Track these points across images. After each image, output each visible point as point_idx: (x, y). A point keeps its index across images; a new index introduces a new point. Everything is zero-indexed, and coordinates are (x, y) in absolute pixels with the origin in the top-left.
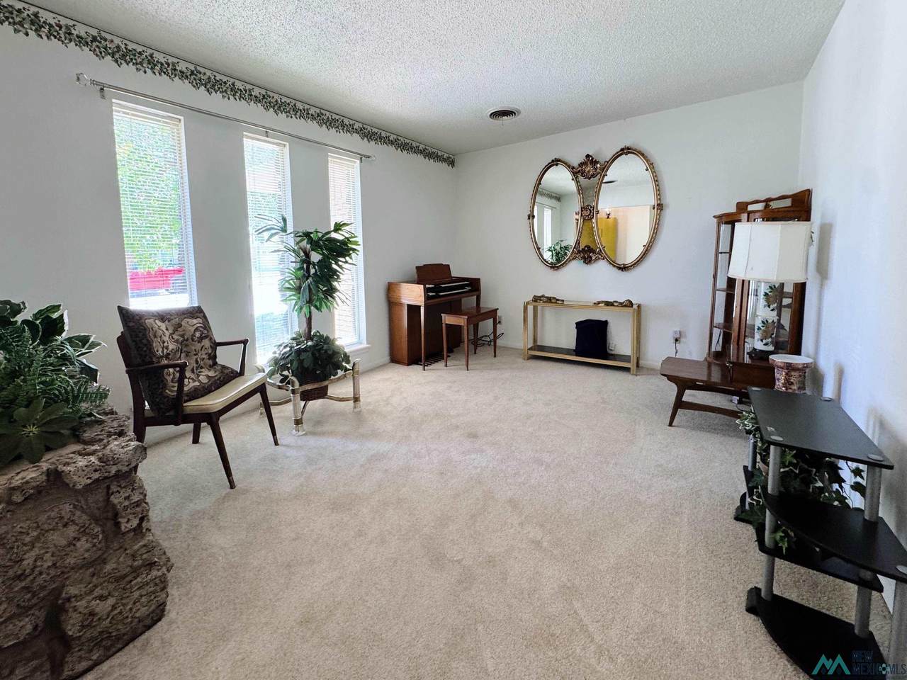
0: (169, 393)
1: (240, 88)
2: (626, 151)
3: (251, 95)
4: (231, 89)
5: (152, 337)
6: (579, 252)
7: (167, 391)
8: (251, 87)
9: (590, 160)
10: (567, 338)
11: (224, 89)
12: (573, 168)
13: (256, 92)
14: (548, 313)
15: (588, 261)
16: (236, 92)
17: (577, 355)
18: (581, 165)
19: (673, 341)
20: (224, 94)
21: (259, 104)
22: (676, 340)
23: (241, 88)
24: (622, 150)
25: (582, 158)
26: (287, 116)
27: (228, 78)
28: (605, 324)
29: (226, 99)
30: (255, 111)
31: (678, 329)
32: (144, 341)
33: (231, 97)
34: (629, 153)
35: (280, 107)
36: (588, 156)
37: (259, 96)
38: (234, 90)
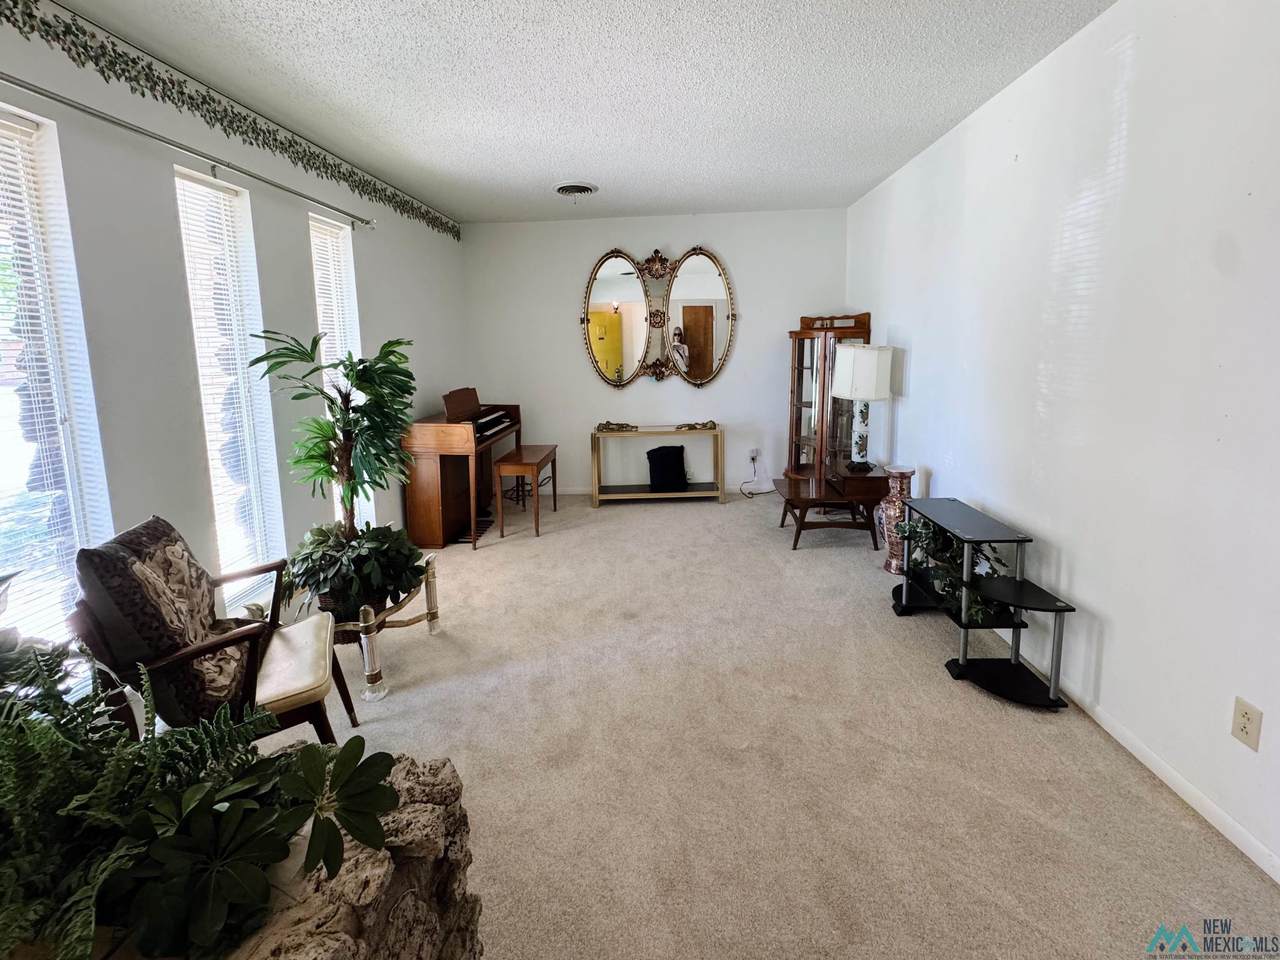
0: (216, 694)
1: (162, 76)
2: (697, 251)
3: (182, 93)
4: (146, 75)
5: (155, 597)
6: (649, 367)
7: (210, 692)
8: (182, 78)
9: (657, 257)
10: (639, 472)
11: (134, 73)
12: (638, 263)
13: (191, 88)
14: (612, 445)
15: (660, 377)
16: (156, 84)
17: (652, 491)
18: (648, 261)
19: (749, 459)
20: (134, 84)
21: (196, 112)
22: (753, 459)
23: (165, 76)
24: (694, 249)
25: (649, 254)
26: (244, 141)
27: (140, 54)
28: (681, 449)
29: (138, 94)
30: (188, 126)
31: (754, 448)
32: (149, 609)
33: (147, 92)
34: (702, 254)
35: (231, 122)
36: (657, 252)
37: (195, 96)
38: (152, 80)
